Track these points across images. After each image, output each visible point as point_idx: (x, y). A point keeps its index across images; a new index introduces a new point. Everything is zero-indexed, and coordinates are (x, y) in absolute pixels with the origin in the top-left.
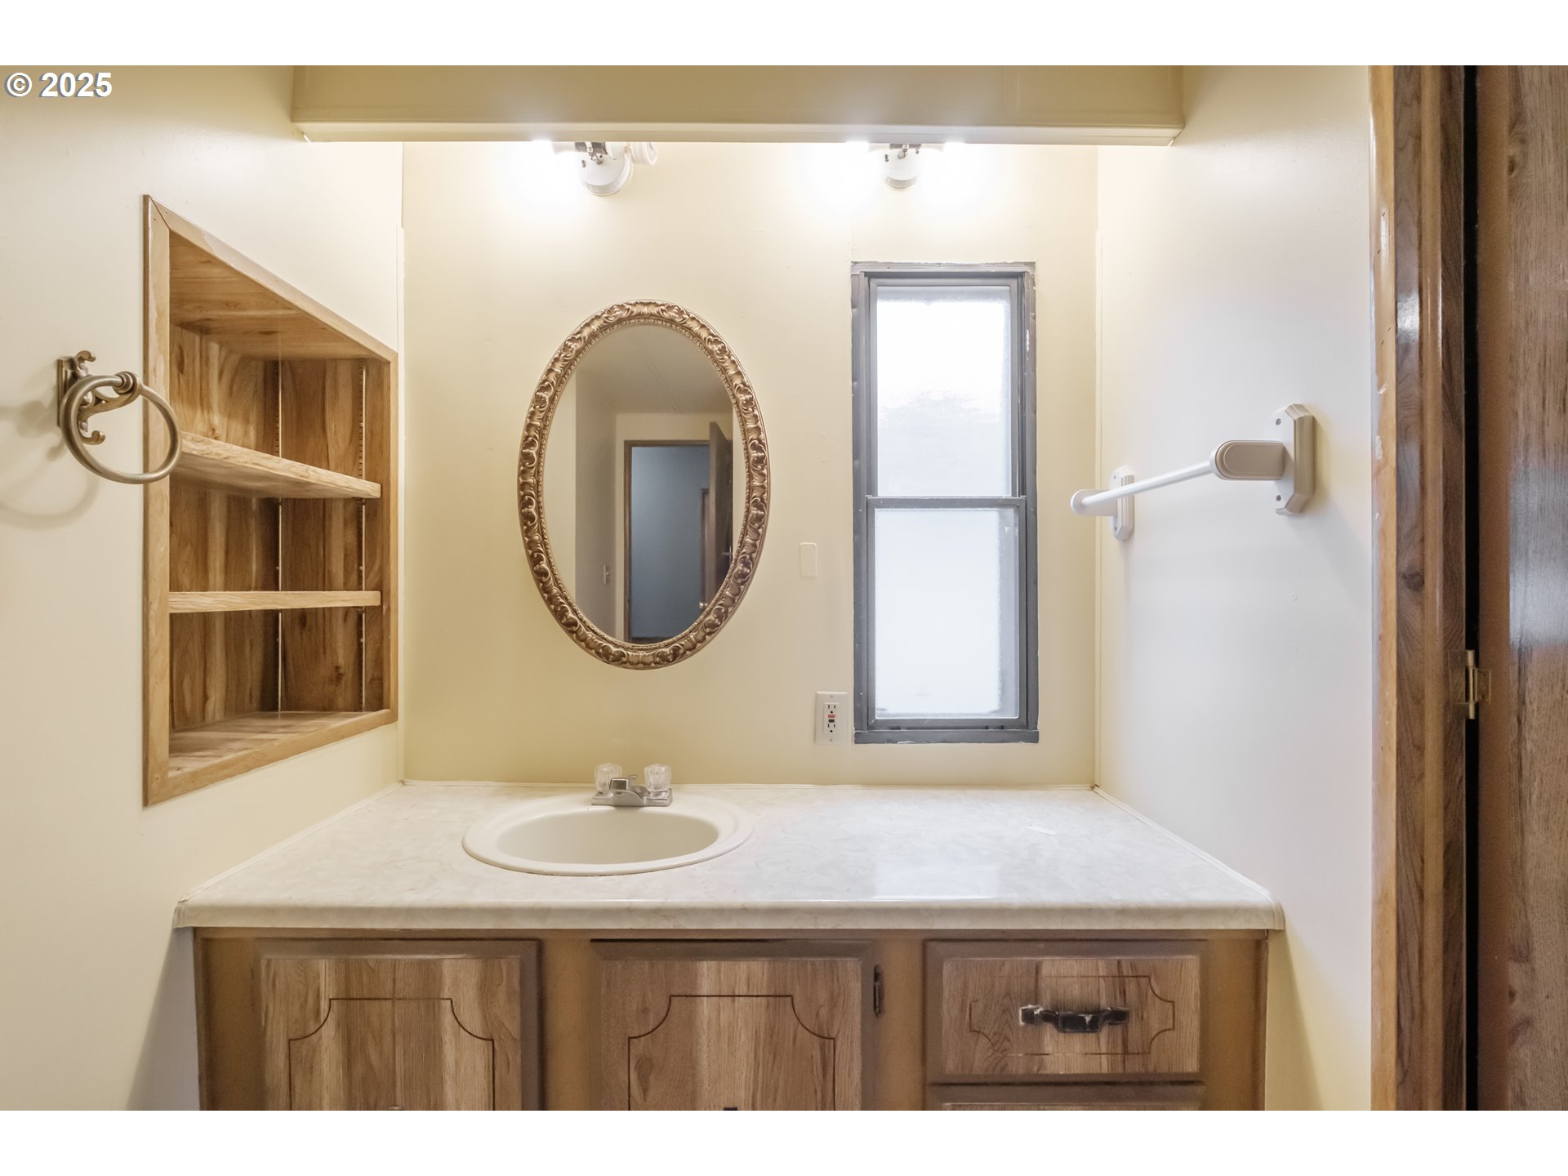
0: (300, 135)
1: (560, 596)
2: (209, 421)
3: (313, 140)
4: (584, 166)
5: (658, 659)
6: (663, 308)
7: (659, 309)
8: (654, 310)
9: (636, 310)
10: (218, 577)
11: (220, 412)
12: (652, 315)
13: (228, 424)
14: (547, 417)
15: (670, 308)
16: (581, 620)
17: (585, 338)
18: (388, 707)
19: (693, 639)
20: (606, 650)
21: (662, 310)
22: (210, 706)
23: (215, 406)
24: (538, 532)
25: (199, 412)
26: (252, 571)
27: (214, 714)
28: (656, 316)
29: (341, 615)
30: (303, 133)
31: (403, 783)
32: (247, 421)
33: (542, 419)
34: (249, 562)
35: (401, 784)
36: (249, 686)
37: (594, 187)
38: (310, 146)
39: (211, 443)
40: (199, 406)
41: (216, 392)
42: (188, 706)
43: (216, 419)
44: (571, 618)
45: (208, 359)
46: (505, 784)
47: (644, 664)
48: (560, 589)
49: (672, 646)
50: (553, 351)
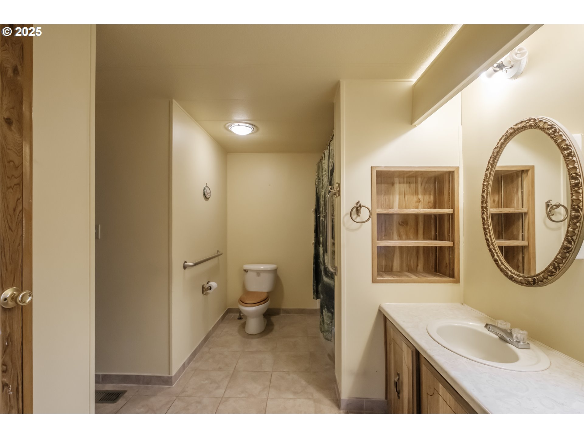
0: (415, 126)
1: (493, 249)
2: (418, 197)
3: (418, 125)
4: (507, 72)
5: (527, 282)
6: (527, 121)
7: (525, 123)
8: (523, 124)
9: (516, 127)
10: (421, 236)
11: (421, 194)
12: (523, 127)
13: (424, 197)
14: (489, 180)
15: (530, 120)
16: (500, 259)
17: (499, 146)
18: (455, 278)
19: (542, 277)
20: (507, 273)
21: (526, 123)
22: (419, 268)
23: (420, 193)
24: (487, 224)
25: (415, 196)
26: (432, 234)
27: (420, 270)
28: (524, 126)
29: (447, 248)
30: (416, 125)
31: (463, 304)
32: (430, 194)
33: (487, 182)
34: (431, 231)
35: (462, 304)
36: (431, 265)
37: (510, 78)
38: (418, 127)
39: (389, 210)
40: (415, 194)
41: (420, 189)
42: (412, 267)
43: (420, 197)
44: (495, 258)
45: (417, 182)
46: (488, 317)
47: (521, 283)
48: (493, 246)
49: (533, 278)
50: (490, 154)
